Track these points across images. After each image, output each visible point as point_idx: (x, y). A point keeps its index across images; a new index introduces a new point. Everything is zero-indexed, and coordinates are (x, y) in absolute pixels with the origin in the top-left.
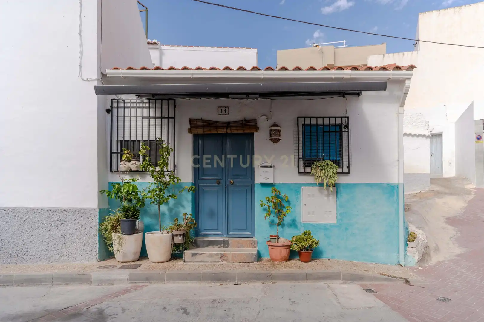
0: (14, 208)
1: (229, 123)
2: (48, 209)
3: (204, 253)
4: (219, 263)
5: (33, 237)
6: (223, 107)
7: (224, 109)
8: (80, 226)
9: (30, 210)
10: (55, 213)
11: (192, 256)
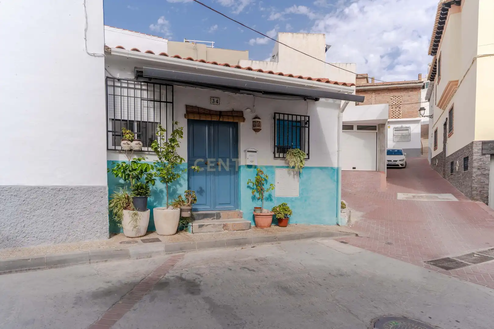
0: (11, 187)
1: (220, 112)
2: (53, 187)
3: (208, 225)
4: (222, 232)
5: (35, 217)
6: (215, 98)
7: (216, 100)
8: (89, 205)
9: (31, 189)
10: (61, 192)
11: (199, 228)
